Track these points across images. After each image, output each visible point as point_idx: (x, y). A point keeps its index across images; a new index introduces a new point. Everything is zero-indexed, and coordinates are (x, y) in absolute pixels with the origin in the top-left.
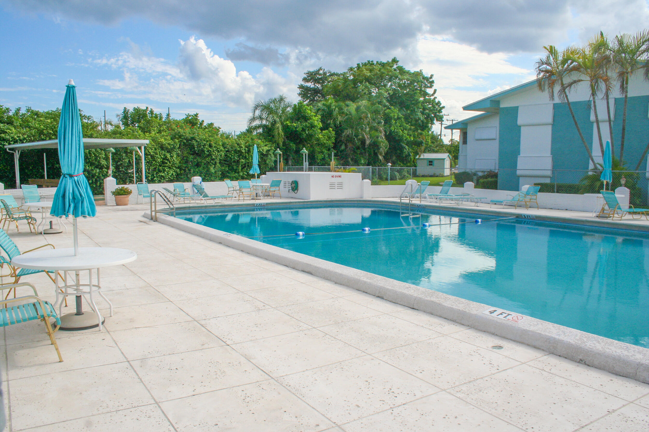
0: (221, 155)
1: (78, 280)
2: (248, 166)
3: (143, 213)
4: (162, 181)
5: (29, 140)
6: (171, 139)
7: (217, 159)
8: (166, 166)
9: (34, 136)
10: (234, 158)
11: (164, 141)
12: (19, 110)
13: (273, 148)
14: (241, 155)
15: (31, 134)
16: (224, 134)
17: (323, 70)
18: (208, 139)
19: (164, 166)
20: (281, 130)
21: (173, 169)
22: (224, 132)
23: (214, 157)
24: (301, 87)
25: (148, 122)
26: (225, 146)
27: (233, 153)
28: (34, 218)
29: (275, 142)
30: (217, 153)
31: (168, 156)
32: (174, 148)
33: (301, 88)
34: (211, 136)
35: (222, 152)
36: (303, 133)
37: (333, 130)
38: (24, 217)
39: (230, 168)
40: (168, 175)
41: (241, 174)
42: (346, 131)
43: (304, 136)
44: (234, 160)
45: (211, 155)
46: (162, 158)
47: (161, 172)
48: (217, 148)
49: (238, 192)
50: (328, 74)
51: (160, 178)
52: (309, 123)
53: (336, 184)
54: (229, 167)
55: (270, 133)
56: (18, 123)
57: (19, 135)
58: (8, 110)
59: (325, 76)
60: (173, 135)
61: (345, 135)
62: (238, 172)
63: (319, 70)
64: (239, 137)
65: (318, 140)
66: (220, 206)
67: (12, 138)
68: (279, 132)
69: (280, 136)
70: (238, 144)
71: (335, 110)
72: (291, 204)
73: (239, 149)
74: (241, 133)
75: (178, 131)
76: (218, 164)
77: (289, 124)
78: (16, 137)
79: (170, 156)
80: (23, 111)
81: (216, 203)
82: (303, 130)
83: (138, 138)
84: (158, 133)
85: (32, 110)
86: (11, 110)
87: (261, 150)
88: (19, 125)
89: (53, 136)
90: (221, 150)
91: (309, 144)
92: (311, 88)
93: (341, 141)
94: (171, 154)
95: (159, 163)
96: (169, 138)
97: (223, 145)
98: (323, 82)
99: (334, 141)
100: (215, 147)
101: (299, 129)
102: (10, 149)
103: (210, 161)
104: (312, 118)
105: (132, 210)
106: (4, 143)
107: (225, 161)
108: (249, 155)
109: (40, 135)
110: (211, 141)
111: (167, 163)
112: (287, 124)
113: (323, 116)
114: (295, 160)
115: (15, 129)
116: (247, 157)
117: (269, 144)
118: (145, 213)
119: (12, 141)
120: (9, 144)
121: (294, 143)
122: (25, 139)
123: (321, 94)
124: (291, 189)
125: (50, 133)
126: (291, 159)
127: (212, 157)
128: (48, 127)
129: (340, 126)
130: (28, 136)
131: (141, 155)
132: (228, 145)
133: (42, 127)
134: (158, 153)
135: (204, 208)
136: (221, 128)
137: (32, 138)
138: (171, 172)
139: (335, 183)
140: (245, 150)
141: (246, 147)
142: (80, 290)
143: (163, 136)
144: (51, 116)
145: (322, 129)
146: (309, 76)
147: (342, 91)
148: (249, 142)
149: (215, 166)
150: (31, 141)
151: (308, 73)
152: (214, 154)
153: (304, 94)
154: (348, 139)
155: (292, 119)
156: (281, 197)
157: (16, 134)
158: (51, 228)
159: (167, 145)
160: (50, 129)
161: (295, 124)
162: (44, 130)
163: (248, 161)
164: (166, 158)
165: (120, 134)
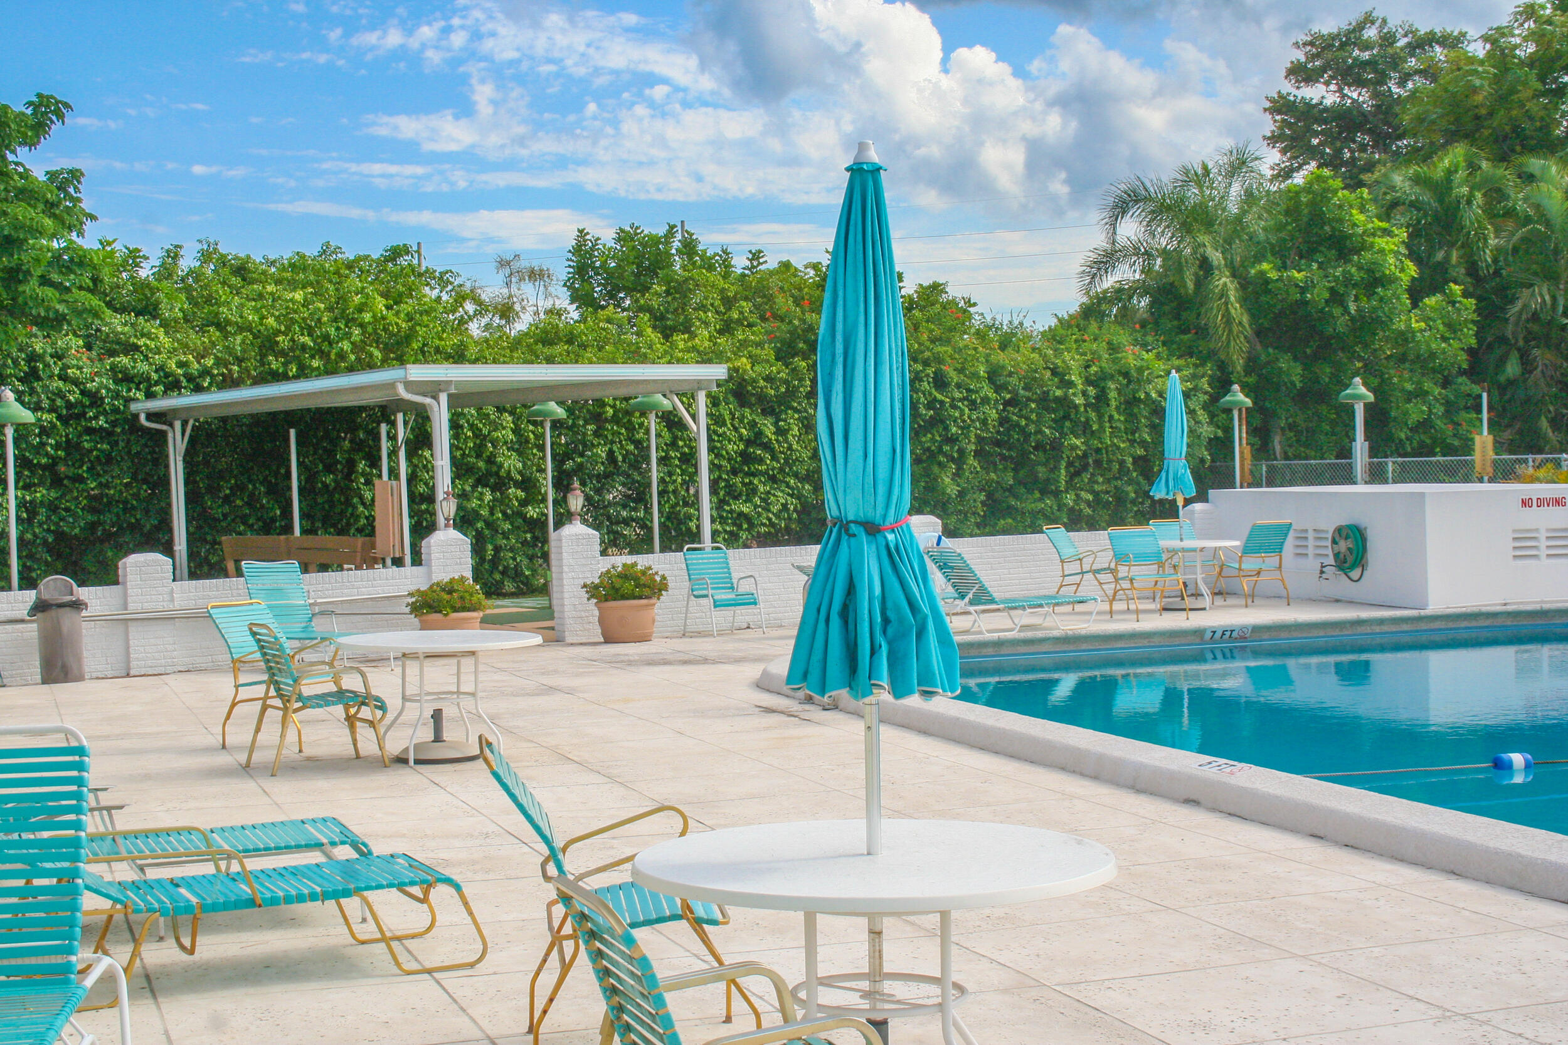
0: (984, 422)
1: (876, 955)
2: (1098, 463)
3: (754, 671)
4: (744, 535)
5: (223, 374)
6: (778, 359)
7: (967, 437)
8: (762, 473)
9: (239, 361)
10: (1040, 432)
11: (748, 367)
12: (173, 254)
13: (1204, 383)
14: (1066, 417)
15: (230, 355)
16: (990, 328)
17: (1377, 24)
18: (927, 354)
19: (748, 474)
20: (1238, 301)
21: (788, 486)
22: (989, 319)
23: (954, 430)
24: (1280, 106)
25: (678, 290)
26: (1001, 380)
27: (1032, 411)
28: (377, 699)
29: (1212, 354)
30: (967, 411)
31: (769, 429)
32: (791, 393)
33: (1279, 112)
34: (940, 339)
35: (986, 409)
36: (1337, 311)
37: (1466, 294)
38: (329, 694)
39: (1022, 473)
40: (769, 511)
41: (1069, 499)
42: (1526, 293)
43: (1341, 324)
44: (1037, 442)
45: (942, 421)
46: (741, 438)
47: (736, 498)
48: (969, 390)
49: (1106, 577)
50: (1402, 42)
51: (734, 524)
52: (1360, 268)
53: (1543, 535)
54: (1016, 470)
55: (1184, 314)
56: (174, 308)
57: (183, 358)
58: (134, 257)
59: (1390, 51)
60: (783, 342)
61: (1520, 313)
62: (1057, 494)
63: (1361, 27)
64: (1053, 337)
65: (1405, 337)
66: (1057, 640)
67: (156, 371)
68: (1227, 310)
69: (1235, 329)
70: (1054, 372)
71: (1469, 202)
72: (1360, 629)
73: (1059, 393)
74: (1060, 320)
75: (804, 321)
76: (971, 461)
77: (1273, 275)
78: (172, 365)
79: (773, 429)
80: (188, 262)
81: (1024, 628)
82: (1337, 297)
83: (645, 355)
84: (721, 332)
85: (223, 256)
86: (146, 258)
87: (1154, 395)
88: (180, 315)
89: (313, 357)
90: (985, 400)
91: (1360, 358)
92: (1326, 110)
93: (1502, 340)
94: (778, 420)
95: (729, 460)
96: (768, 352)
97: (993, 375)
98: (1382, 78)
99: (1473, 341)
100: (958, 386)
101: (1319, 295)
102: (150, 416)
103: (940, 448)
104: (1372, 245)
105: (685, 662)
106: (130, 390)
107: (998, 443)
108: (1100, 417)
109: (263, 356)
110: (939, 360)
111: (761, 461)
112: (1262, 273)
113: (1415, 233)
114: (1298, 433)
115: (167, 333)
116: (1095, 427)
117: (1187, 366)
118: (765, 674)
119: (157, 383)
120: (150, 395)
121: (1295, 359)
122: (206, 372)
123: (1370, 132)
124: (1331, 560)
125: (304, 347)
126: (1283, 429)
127: (946, 429)
128: (293, 321)
129: (1497, 273)
130: (219, 362)
131: (695, 428)
132: (1010, 374)
133: (271, 321)
134: (727, 418)
135: (990, 651)
136: (975, 304)
137: (236, 368)
138: (781, 497)
139: (1537, 530)
140: (1084, 393)
141: (1088, 382)
142: (883, 994)
143: (744, 343)
144: (302, 276)
145: (1416, 293)
146: (1317, 56)
147: (1491, 114)
148: (1099, 359)
149: (959, 469)
150: (229, 382)
151: (1311, 44)
152: (957, 414)
153: (1292, 139)
154: (1535, 328)
155: (1281, 255)
156: (1288, 600)
157: (172, 352)
158: (438, 738)
159: (762, 383)
160: (302, 329)
161: (1296, 275)
162: (278, 332)
163: (1095, 443)
164: (757, 439)
165: (570, 342)
